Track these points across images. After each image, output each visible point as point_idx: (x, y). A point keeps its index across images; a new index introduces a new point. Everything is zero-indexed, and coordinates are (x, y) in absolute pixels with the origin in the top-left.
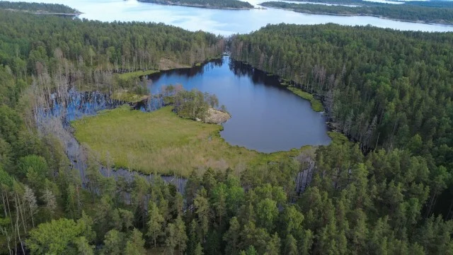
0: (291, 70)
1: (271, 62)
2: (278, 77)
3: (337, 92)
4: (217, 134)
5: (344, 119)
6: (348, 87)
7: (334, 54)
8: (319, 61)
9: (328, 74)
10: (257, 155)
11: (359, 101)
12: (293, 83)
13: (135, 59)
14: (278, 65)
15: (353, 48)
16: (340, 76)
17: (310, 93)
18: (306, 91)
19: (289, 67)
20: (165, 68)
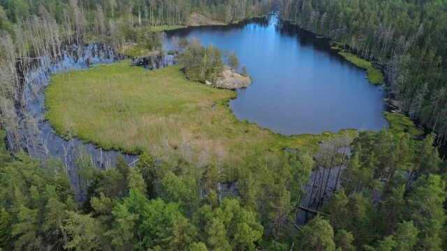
0: (348, 31)
1: (322, 20)
2: (330, 39)
3: (407, 58)
4: (225, 103)
5: (412, 95)
6: (424, 52)
7: (409, 13)
8: (386, 20)
9: (396, 36)
10: (270, 137)
11: (438, 72)
12: (347, 47)
13: (160, 11)
14: (331, 25)
15: (437, 6)
16: (413, 39)
17: (368, 60)
18: (363, 58)
19: (345, 27)
20: (195, 24)
